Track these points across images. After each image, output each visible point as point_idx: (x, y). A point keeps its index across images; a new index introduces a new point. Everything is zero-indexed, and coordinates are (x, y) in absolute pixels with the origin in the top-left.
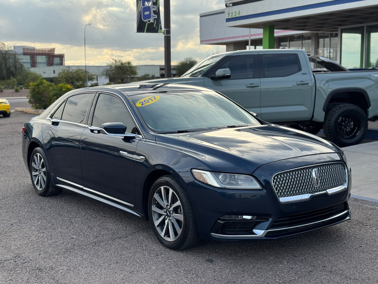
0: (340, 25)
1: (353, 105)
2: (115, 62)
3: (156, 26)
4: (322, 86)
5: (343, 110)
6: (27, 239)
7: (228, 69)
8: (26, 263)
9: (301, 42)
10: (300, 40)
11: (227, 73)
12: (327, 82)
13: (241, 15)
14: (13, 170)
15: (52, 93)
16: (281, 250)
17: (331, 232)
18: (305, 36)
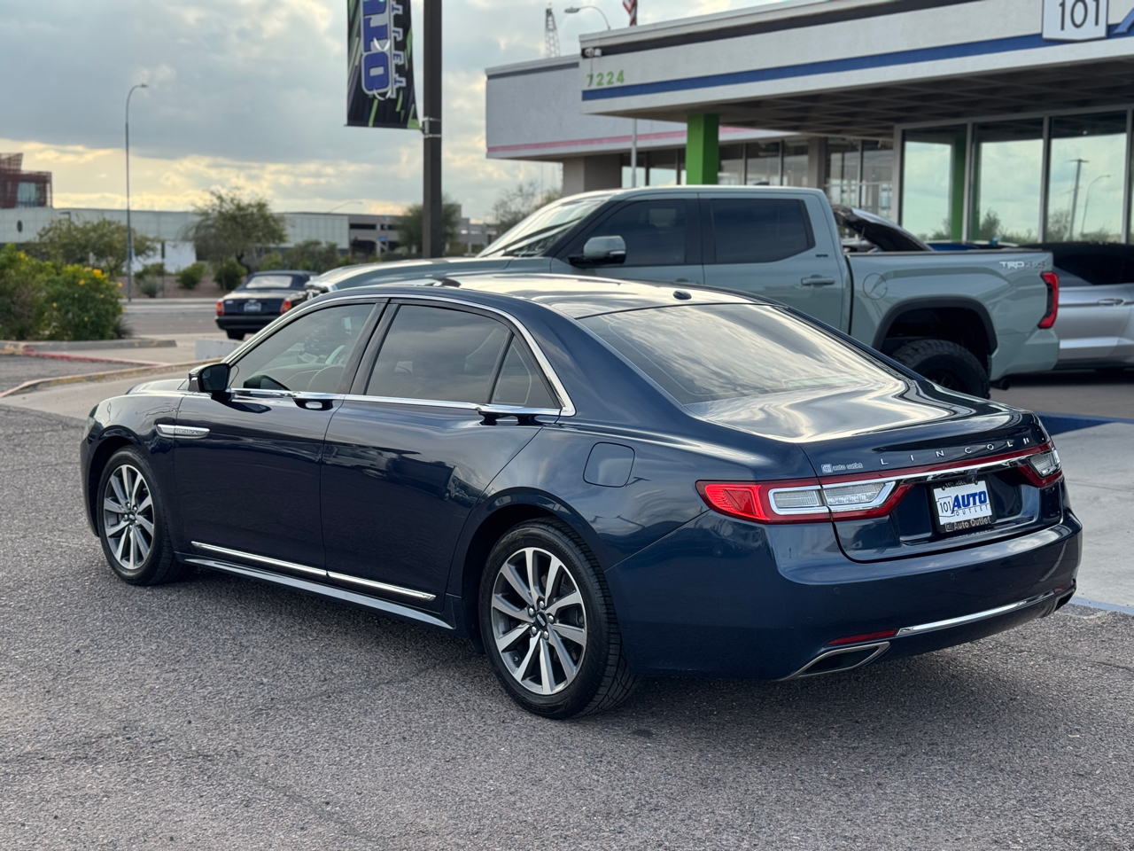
0: (899, 120)
1: (951, 344)
2: (216, 202)
3: (402, 108)
4: (868, 289)
5: (924, 358)
6: (136, 686)
7: (619, 237)
8: (160, 741)
9: (778, 160)
10: (777, 156)
11: (618, 248)
12: (883, 278)
13: (628, 82)
14: (9, 511)
15: (44, 294)
16: (819, 709)
17: (935, 667)
18: (790, 145)
